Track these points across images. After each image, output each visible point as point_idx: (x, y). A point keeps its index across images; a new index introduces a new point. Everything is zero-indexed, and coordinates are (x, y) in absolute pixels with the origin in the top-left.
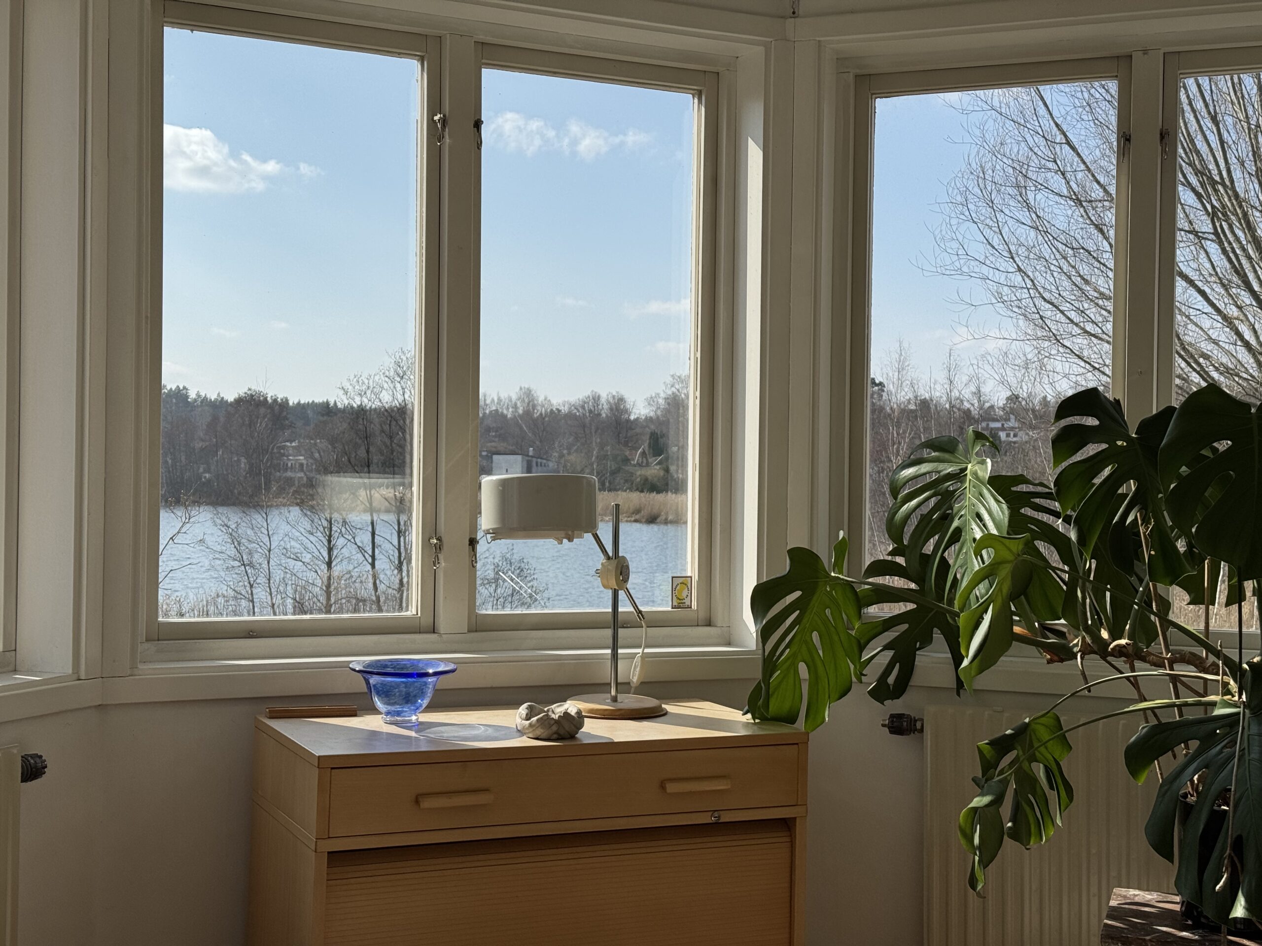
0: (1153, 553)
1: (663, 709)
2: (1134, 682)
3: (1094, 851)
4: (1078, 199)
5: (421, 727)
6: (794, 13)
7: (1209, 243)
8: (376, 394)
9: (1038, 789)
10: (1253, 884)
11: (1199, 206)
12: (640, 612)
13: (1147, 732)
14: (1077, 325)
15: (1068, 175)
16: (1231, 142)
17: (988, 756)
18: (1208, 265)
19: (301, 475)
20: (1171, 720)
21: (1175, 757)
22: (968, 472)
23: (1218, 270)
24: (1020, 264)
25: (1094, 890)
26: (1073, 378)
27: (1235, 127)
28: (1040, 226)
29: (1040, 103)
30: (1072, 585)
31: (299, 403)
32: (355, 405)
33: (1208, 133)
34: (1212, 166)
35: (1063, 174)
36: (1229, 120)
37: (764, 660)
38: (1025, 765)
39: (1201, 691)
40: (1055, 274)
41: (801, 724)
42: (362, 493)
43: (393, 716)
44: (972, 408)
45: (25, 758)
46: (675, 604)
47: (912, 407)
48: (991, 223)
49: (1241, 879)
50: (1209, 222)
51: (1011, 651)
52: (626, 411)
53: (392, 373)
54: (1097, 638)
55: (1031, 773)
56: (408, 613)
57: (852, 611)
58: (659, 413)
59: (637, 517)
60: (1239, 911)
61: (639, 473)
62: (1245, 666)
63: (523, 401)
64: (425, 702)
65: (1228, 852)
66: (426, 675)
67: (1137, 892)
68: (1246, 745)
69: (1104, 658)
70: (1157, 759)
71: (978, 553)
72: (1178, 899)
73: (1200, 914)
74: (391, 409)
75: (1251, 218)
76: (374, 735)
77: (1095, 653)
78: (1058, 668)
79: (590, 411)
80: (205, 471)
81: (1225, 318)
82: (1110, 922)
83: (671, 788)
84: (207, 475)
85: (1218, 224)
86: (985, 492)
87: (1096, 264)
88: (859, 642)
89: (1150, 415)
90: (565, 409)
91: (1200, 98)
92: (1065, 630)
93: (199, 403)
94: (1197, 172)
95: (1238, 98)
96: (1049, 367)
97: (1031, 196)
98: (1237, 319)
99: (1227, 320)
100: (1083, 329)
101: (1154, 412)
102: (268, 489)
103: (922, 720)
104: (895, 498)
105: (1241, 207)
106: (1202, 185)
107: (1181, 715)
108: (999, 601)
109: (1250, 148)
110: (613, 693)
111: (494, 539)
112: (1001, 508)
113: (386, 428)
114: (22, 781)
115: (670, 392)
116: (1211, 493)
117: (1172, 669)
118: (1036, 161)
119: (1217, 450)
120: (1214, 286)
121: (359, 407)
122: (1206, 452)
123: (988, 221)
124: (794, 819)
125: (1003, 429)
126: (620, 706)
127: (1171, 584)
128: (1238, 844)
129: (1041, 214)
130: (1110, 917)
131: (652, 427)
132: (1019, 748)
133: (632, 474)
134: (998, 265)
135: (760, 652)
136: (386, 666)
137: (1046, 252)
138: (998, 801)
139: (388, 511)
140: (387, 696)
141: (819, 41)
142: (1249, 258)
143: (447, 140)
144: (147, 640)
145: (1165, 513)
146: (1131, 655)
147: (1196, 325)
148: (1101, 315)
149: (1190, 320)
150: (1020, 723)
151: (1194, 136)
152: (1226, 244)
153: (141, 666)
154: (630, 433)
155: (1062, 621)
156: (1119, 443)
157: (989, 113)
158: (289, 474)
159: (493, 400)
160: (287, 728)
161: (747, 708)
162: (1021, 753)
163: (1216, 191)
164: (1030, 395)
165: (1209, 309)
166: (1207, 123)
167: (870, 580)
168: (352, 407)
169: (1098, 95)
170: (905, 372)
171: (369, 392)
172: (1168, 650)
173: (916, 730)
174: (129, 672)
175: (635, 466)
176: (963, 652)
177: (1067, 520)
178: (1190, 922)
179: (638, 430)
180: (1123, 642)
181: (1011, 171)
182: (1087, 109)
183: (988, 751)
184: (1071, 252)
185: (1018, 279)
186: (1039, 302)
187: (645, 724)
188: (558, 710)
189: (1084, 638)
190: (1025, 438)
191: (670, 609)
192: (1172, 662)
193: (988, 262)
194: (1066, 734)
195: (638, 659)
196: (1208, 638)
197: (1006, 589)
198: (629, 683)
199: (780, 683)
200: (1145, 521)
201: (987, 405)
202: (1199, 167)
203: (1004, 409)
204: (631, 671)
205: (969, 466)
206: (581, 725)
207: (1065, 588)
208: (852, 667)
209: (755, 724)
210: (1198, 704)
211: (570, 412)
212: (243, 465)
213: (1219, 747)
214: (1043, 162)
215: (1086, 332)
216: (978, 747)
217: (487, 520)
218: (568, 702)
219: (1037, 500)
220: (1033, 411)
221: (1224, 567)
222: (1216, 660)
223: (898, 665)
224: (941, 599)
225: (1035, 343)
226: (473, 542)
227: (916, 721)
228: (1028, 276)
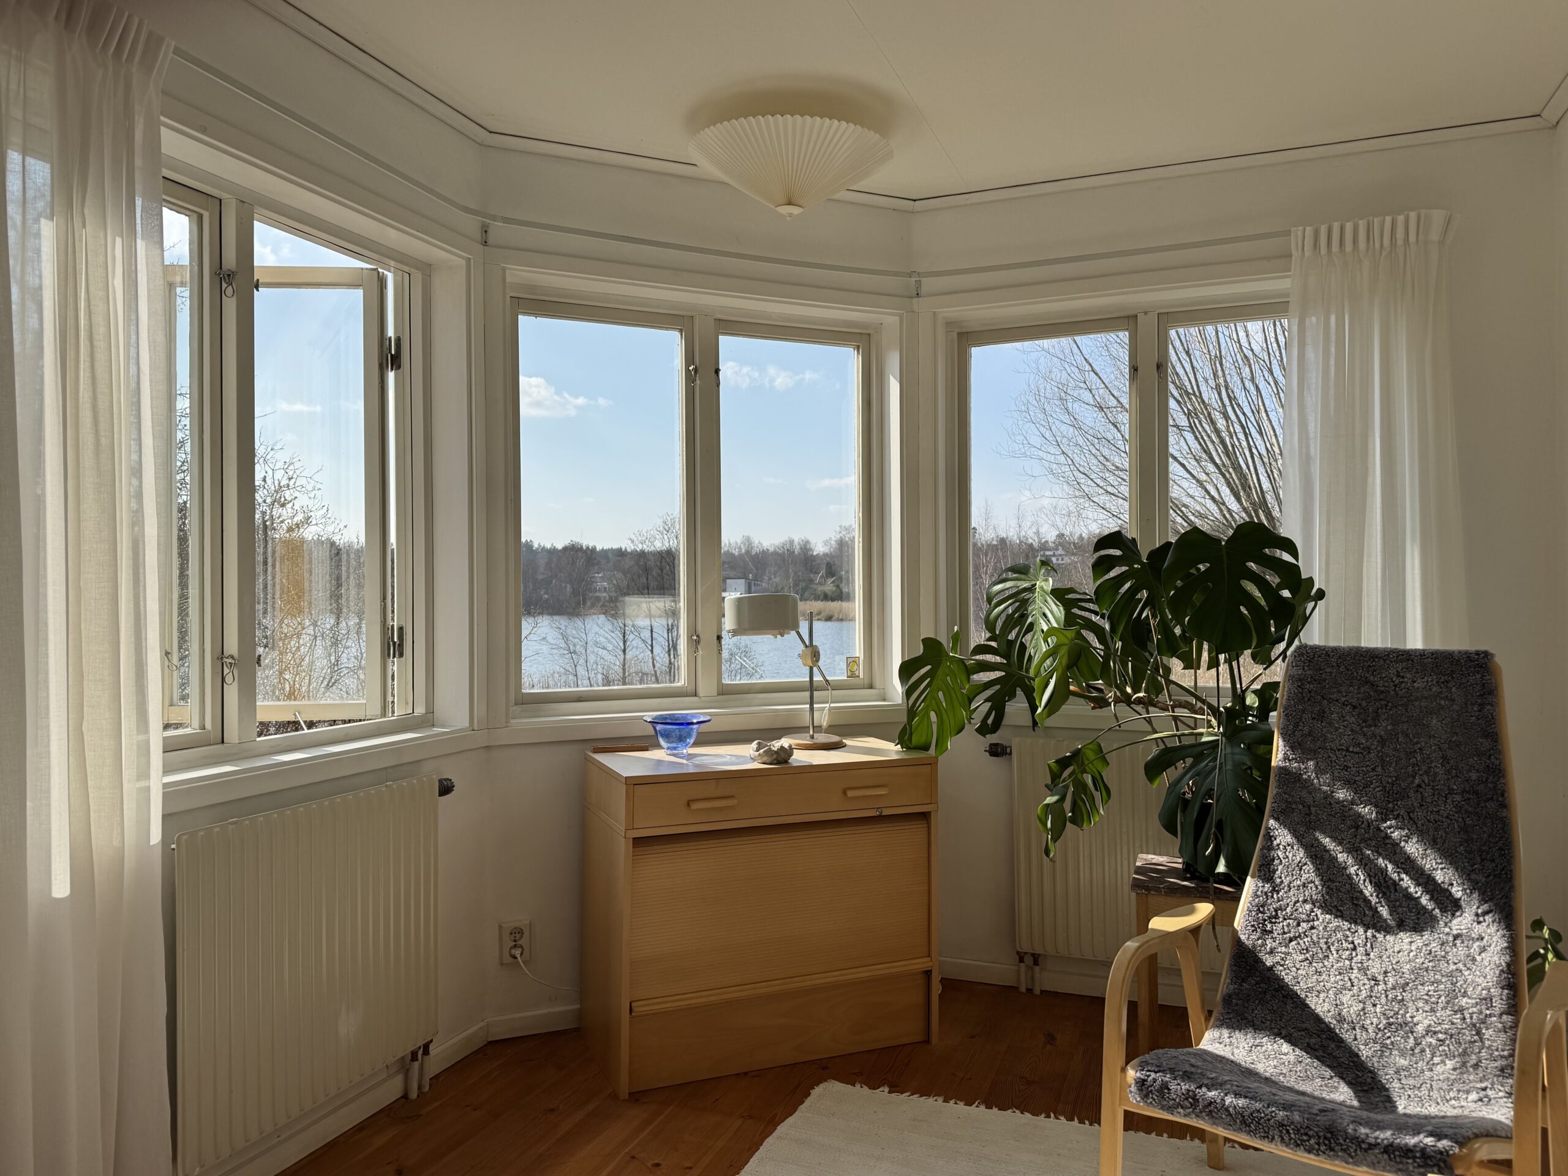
0: (1159, 637)
1: (843, 743)
2: (1149, 721)
3: (1124, 830)
4: (1101, 407)
5: (690, 757)
6: (918, 294)
7: (1186, 433)
8: (651, 543)
9: (1088, 792)
10: (1230, 850)
11: (1179, 409)
12: (827, 681)
13: (1158, 754)
14: (1101, 487)
15: (1093, 392)
16: (1199, 368)
17: (1055, 770)
18: (1186, 448)
19: (605, 594)
20: (1173, 745)
21: (1176, 768)
22: (1037, 586)
23: (1193, 450)
24: (1063, 449)
25: (1125, 855)
26: (1100, 522)
27: (1201, 357)
28: (1076, 425)
29: (1075, 346)
30: (1106, 658)
31: (603, 549)
32: (638, 550)
33: (1183, 362)
34: (1187, 383)
35: (1090, 390)
36: (1197, 353)
37: (908, 710)
38: (1079, 776)
39: (1193, 726)
40: (1087, 455)
41: (932, 751)
42: (644, 606)
43: (672, 750)
44: (1034, 543)
45: (440, 781)
46: (849, 674)
47: (995, 543)
48: (1044, 423)
49: (1222, 847)
50: (1186, 419)
51: (1069, 702)
52: (810, 549)
53: (661, 528)
54: (1123, 692)
55: (1082, 780)
56: (679, 684)
57: (964, 677)
58: (832, 550)
59: (819, 617)
60: (1221, 868)
61: (820, 589)
62: (1222, 709)
63: (745, 544)
64: (692, 741)
65: (1213, 830)
66: (692, 723)
67: (1153, 856)
68: (1223, 760)
69: (1129, 705)
70: (1165, 771)
71: (1046, 641)
72: (1180, 860)
73: (1196, 870)
74: (662, 551)
75: (1213, 416)
76: (659, 762)
77: (1123, 702)
78: (1098, 712)
79: (788, 550)
80: (545, 593)
81: (1198, 481)
82: (1137, 876)
83: (850, 794)
84: (546, 596)
85: (1192, 421)
86: (1049, 599)
87: (1113, 448)
88: (969, 698)
89: (1154, 548)
90: (772, 549)
91: (1178, 340)
92: (1103, 687)
93: (540, 550)
94: (1177, 387)
95: (1202, 339)
96: (1083, 516)
97: (1070, 405)
98: (1206, 481)
99: (1200, 483)
100: (1105, 490)
101: (1157, 546)
102: (584, 603)
103: (1011, 747)
104: (990, 604)
105: (1207, 409)
106: (1181, 396)
107: (1180, 742)
108: (1060, 670)
109: (1211, 371)
110: (811, 733)
111: (733, 636)
112: (1059, 609)
113: (659, 564)
114: (439, 796)
115: (838, 537)
116: (1197, 598)
117: (1173, 712)
118: (1073, 382)
119: (1200, 569)
120: (1190, 460)
121: (641, 550)
122: (1193, 571)
123: (1042, 422)
124: (930, 812)
125: (1054, 555)
126: (816, 741)
127: (1172, 657)
128: (1220, 825)
129: (1077, 417)
130: (1136, 873)
131: (828, 559)
132: (1075, 764)
133: (815, 590)
134: (1049, 450)
135: (906, 705)
136: (666, 718)
137: (1081, 441)
138: (1062, 799)
139: (660, 617)
140: (667, 738)
141: (934, 312)
142: (1213, 442)
143: (698, 382)
144: (516, 704)
145: (1167, 610)
146: (1147, 703)
147: (1179, 486)
148: (1117, 480)
149: (1176, 483)
150: (1076, 748)
151: (1174, 364)
152: (1197, 434)
153: (512, 721)
154: (814, 563)
155: (1100, 682)
156: (1136, 566)
157: (1042, 352)
158: (598, 594)
159: (725, 544)
160: (603, 759)
161: (897, 741)
162: (1076, 768)
163: (1190, 399)
164: (1071, 533)
165: (1188, 476)
166: (1183, 356)
167: (974, 658)
168: (636, 551)
169: (1112, 340)
170: (989, 520)
171: (647, 541)
172: (1171, 700)
173: (1007, 753)
174: (505, 725)
175: (817, 584)
176: (1038, 704)
177: (1103, 616)
178: (1188, 875)
179: (818, 561)
180: (1141, 695)
181: (1056, 389)
182: (1105, 348)
183: (1054, 766)
184: (1096, 441)
185: (1062, 459)
186: (1076, 473)
187: (832, 752)
188: (776, 745)
189: (1115, 693)
190: (1069, 561)
191: (846, 678)
192: (1173, 707)
193: (1043, 448)
194: (1106, 756)
195: (826, 711)
196: (1196, 691)
197: (1065, 661)
198: (821, 727)
199: (918, 725)
200: (1154, 616)
201: (1043, 540)
202: (1178, 384)
203: (1054, 543)
204: (823, 718)
205: (1038, 583)
206: (791, 754)
207: (1101, 660)
208: (964, 713)
209: (903, 751)
210: (1191, 734)
211: (775, 551)
212: (568, 589)
213: (1206, 762)
214: (1077, 383)
215: (1107, 492)
216: (1048, 764)
217: (729, 623)
218: (783, 739)
219: (1083, 604)
220: (1074, 544)
221: (1206, 646)
222: (1203, 706)
223: (994, 712)
224: (1021, 668)
225: (1074, 500)
226: (719, 638)
227: (1006, 747)
228: (1069, 457)
